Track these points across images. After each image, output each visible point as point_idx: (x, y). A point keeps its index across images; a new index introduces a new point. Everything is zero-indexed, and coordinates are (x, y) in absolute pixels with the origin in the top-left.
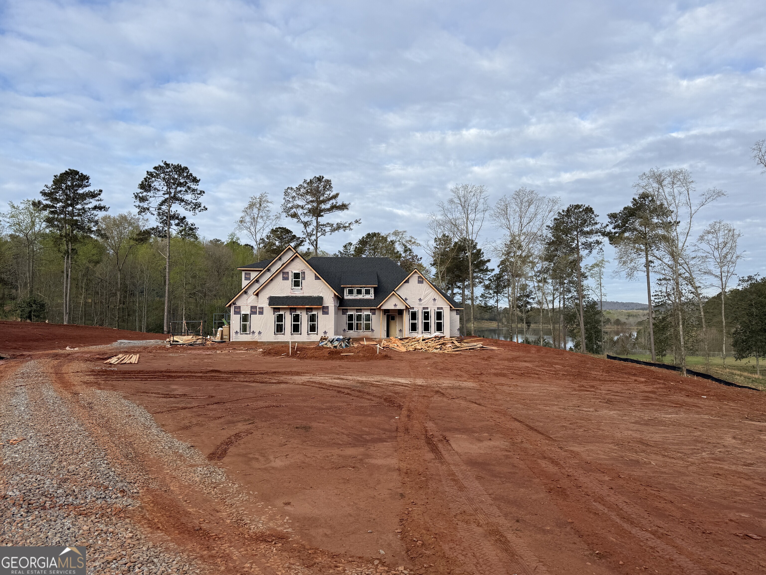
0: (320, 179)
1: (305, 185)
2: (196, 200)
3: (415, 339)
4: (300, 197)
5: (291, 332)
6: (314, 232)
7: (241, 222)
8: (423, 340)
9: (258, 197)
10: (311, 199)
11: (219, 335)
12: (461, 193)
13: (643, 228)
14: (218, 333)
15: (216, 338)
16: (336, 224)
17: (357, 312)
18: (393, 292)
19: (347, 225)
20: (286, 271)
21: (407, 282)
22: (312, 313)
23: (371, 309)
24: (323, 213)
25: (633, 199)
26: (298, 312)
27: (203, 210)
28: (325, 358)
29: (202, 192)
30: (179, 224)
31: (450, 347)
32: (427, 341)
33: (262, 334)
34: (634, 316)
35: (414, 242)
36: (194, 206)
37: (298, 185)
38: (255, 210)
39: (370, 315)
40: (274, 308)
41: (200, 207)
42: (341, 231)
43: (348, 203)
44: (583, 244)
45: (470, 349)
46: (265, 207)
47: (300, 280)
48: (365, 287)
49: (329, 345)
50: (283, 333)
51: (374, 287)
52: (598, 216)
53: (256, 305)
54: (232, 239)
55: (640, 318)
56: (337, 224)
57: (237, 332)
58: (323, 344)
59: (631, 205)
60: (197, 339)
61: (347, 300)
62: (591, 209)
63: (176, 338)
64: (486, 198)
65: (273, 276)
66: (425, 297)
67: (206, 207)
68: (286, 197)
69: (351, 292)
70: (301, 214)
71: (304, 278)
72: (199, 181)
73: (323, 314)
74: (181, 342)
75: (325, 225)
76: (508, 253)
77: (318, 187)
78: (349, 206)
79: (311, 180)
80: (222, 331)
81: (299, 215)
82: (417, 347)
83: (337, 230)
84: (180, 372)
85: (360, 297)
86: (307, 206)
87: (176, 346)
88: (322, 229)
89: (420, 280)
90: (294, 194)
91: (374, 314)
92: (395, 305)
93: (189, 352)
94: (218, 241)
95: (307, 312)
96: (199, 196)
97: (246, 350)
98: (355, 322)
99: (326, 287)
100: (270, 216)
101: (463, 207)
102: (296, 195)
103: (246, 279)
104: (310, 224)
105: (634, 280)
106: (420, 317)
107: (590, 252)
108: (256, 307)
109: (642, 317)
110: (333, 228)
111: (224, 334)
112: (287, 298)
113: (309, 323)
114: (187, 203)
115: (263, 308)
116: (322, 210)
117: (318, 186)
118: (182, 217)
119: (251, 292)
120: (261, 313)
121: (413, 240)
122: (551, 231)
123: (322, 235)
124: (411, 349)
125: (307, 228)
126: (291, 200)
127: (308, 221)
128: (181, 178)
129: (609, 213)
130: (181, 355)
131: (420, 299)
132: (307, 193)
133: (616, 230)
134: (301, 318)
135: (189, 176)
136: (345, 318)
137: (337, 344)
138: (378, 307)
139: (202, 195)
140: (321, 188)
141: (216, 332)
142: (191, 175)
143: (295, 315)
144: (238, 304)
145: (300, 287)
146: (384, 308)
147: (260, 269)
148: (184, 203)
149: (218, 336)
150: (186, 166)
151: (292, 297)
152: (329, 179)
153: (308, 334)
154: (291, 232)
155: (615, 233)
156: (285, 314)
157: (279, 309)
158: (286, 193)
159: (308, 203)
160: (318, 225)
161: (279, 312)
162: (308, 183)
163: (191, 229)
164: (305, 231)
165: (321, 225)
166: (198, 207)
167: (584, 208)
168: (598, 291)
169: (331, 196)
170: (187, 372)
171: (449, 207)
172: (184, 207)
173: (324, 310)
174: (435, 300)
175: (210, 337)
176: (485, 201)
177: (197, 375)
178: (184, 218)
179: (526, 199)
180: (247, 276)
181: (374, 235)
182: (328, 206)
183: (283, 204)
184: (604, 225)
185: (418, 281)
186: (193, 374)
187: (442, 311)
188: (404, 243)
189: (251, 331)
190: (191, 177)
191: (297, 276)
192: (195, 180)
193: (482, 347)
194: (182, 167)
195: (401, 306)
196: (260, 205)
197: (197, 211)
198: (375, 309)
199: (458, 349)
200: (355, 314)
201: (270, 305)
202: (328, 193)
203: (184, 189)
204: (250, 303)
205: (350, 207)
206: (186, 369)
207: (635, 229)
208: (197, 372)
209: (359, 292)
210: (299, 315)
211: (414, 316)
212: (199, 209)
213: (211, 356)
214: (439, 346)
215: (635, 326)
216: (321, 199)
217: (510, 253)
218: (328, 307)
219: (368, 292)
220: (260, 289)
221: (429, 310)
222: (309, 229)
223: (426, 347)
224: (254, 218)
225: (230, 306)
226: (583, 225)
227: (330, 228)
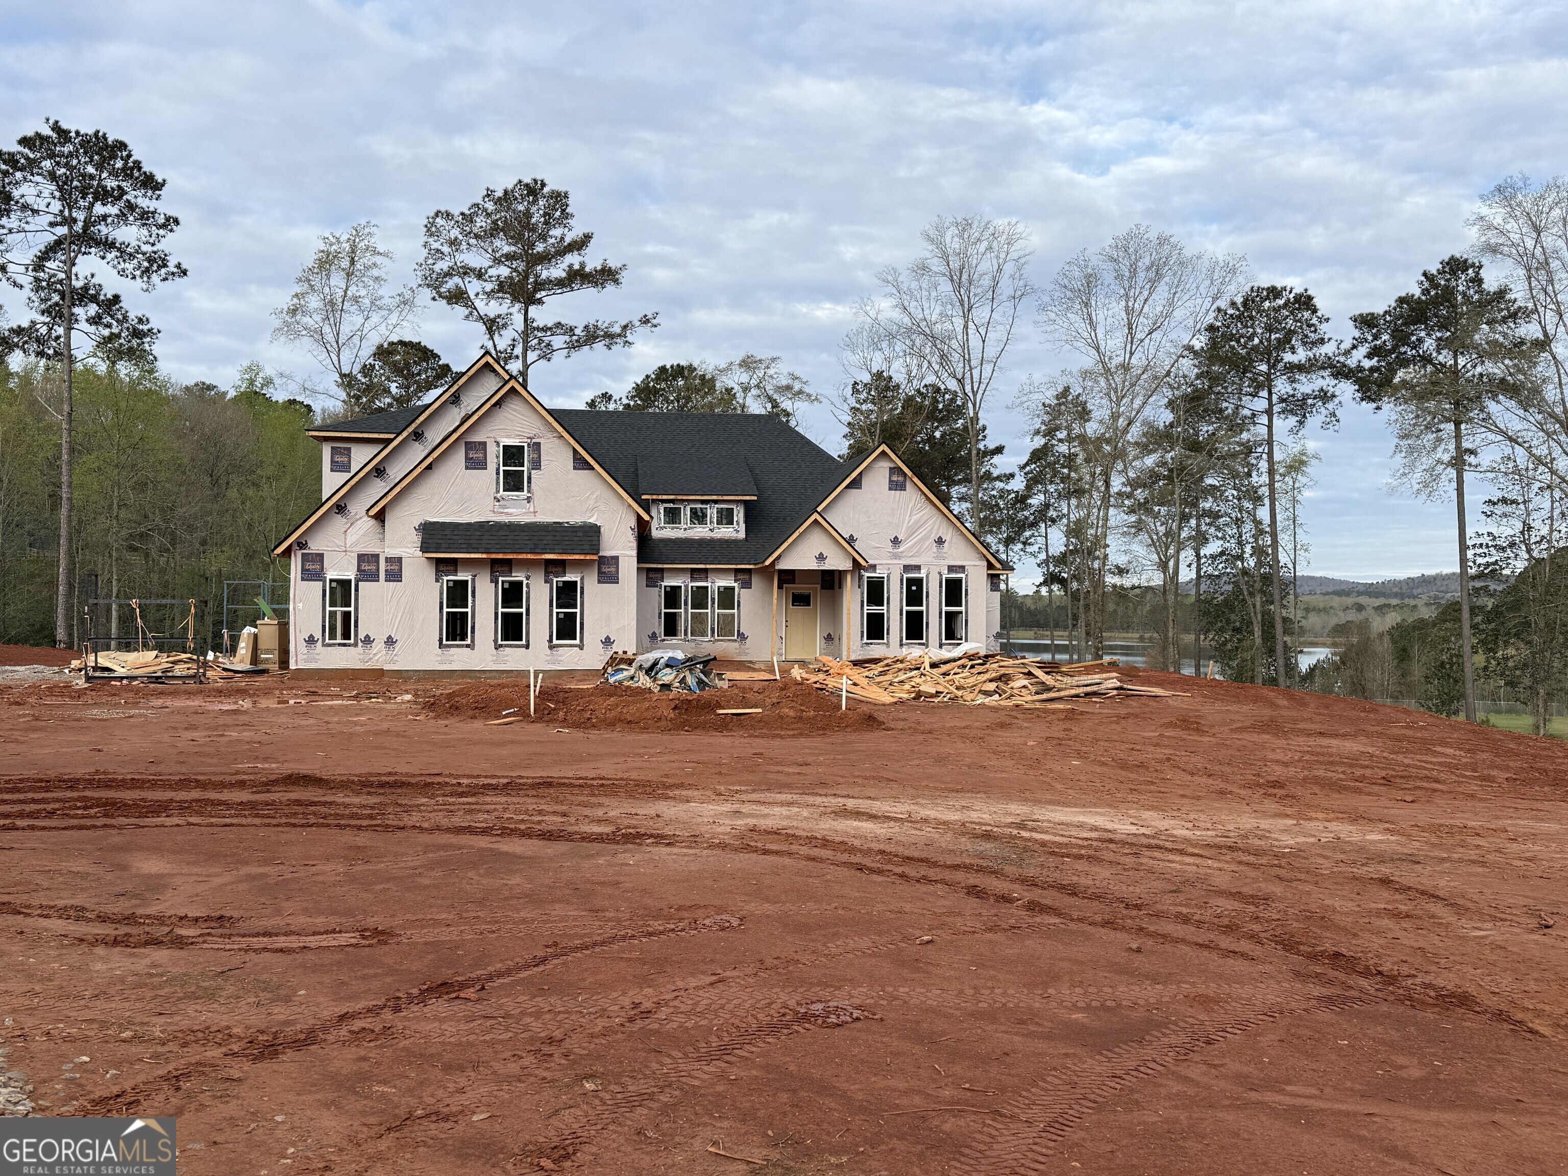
0: (533, 190)
1: (490, 206)
2: (153, 245)
3: (902, 661)
4: (473, 241)
5: (496, 641)
6: (518, 350)
7: (293, 312)
8: (934, 665)
9: (344, 238)
10: (507, 249)
11: (244, 649)
12: (953, 243)
13: (1445, 357)
14: (242, 644)
15: (236, 660)
16: (581, 328)
17: (693, 579)
18: (815, 516)
19: (617, 329)
20: (477, 438)
21: (856, 484)
22: (566, 579)
23: (737, 571)
24: (543, 293)
25: (1425, 274)
26: (518, 576)
27: (173, 274)
28: (664, 723)
29: (171, 222)
30: (100, 318)
31: (1024, 687)
32: (944, 668)
33: (398, 646)
34: (1320, 611)
35: (800, 392)
36: (146, 264)
37: (469, 205)
38: (337, 281)
39: (733, 588)
40: (439, 561)
41: (165, 266)
42: (599, 346)
43: (619, 265)
44: (1282, 400)
45: (1087, 694)
46: (367, 268)
47: (525, 469)
48: (716, 502)
49: (644, 681)
50: (469, 642)
51: (745, 502)
52: (1327, 320)
53: (376, 550)
54: (252, 382)
55: (1336, 615)
56: (586, 327)
57: (311, 640)
58: (619, 677)
59: (1417, 292)
60: (174, 663)
61: (662, 540)
62: (1310, 298)
63: (104, 659)
64: (1023, 260)
65: (435, 454)
66: (911, 533)
67: (184, 266)
68: (431, 240)
69: (673, 516)
70: (477, 295)
71: (536, 464)
72: (163, 185)
73: (599, 582)
74: (121, 672)
75: (550, 329)
76: (1050, 432)
77: (528, 215)
78: (624, 273)
79: (506, 192)
80: (256, 636)
81: (472, 297)
82: (922, 688)
83: (586, 343)
84: (154, 785)
85: (700, 532)
86: (492, 272)
87: (108, 684)
88: (541, 341)
89: (895, 478)
90: (455, 233)
91: (747, 585)
92: (821, 558)
93: (158, 702)
94: (210, 388)
95: (547, 573)
96: (162, 232)
97: (356, 697)
98: (685, 613)
99: (608, 494)
100: (381, 298)
101: (958, 286)
102: (460, 237)
103: (337, 467)
104: (505, 326)
105: (1439, 501)
106: (895, 594)
107: (1301, 423)
108: (377, 556)
109: (1341, 614)
110: (575, 338)
111: (262, 645)
112: (482, 527)
113: (555, 610)
114: (124, 253)
115: (400, 560)
116: (540, 284)
117: (528, 210)
118: (109, 296)
119: (359, 506)
120: (395, 576)
121: (797, 386)
122: (1196, 362)
123: (540, 357)
124: (905, 696)
125: (496, 337)
126: (446, 249)
127: (499, 316)
128: (104, 175)
129: (1357, 313)
130: (132, 712)
131: (896, 538)
132: (493, 232)
133: (1374, 362)
134: (528, 593)
135: (132, 169)
136: (657, 597)
137: (671, 677)
138: (767, 563)
139: (171, 231)
140: (537, 218)
141: (235, 640)
142: (138, 165)
143: (506, 586)
144: (315, 546)
145: (525, 494)
146: (783, 565)
147: (382, 436)
148: (115, 253)
149: (243, 652)
150: (121, 138)
151: (499, 526)
152: (562, 189)
153: (552, 647)
154: (436, 356)
155: (1372, 370)
156: (473, 580)
157: (453, 565)
158: (431, 230)
159: (497, 261)
160: (529, 329)
161: (455, 572)
162: (500, 198)
163: (137, 334)
164: (489, 345)
165: (538, 329)
166: (159, 267)
167: (1292, 296)
168: (1287, 538)
169: (568, 240)
170: (184, 783)
171: (914, 285)
172: (114, 267)
173: (605, 569)
174: (940, 541)
175: (216, 657)
176: (1020, 270)
177: (225, 795)
178: (116, 299)
179: (1147, 261)
180: (337, 458)
181: (679, 371)
182: (557, 271)
183: (421, 260)
184: (1346, 345)
185: (890, 481)
186: (213, 795)
187: (962, 575)
188: (771, 393)
189: (361, 636)
190: (136, 174)
191: (512, 454)
192: (151, 184)
193: (1121, 688)
194: (110, 140)
195: (837, 562)
196: (353, 262)
197: (155, 278)
198: (749, 571)
199: (1052, 695)
200: (687, 586)
201: (424, 548)
202: (557, 232)
203: (113, 210)
204: (355, 544)
205: (624, 276)
206: (171, 770)
207: (1426, 360)
208: (222, 786)
209: (699, 517)
210: (521, 583)
211: (876, 591)
212: (163, 271)
213: (242, 718)
214: (992, 686)
215: (1328, 636)
216: (540, 247)
217: (1058, 429)
218: (616, 559)
219: (726, 518)
220: (389, 497)
221: (923, 574)
222: (503, 342)
223: (952, 689)
224: (332, 303)
225: (288, 552)
226: (1285, 343)
227: (567, 338)
